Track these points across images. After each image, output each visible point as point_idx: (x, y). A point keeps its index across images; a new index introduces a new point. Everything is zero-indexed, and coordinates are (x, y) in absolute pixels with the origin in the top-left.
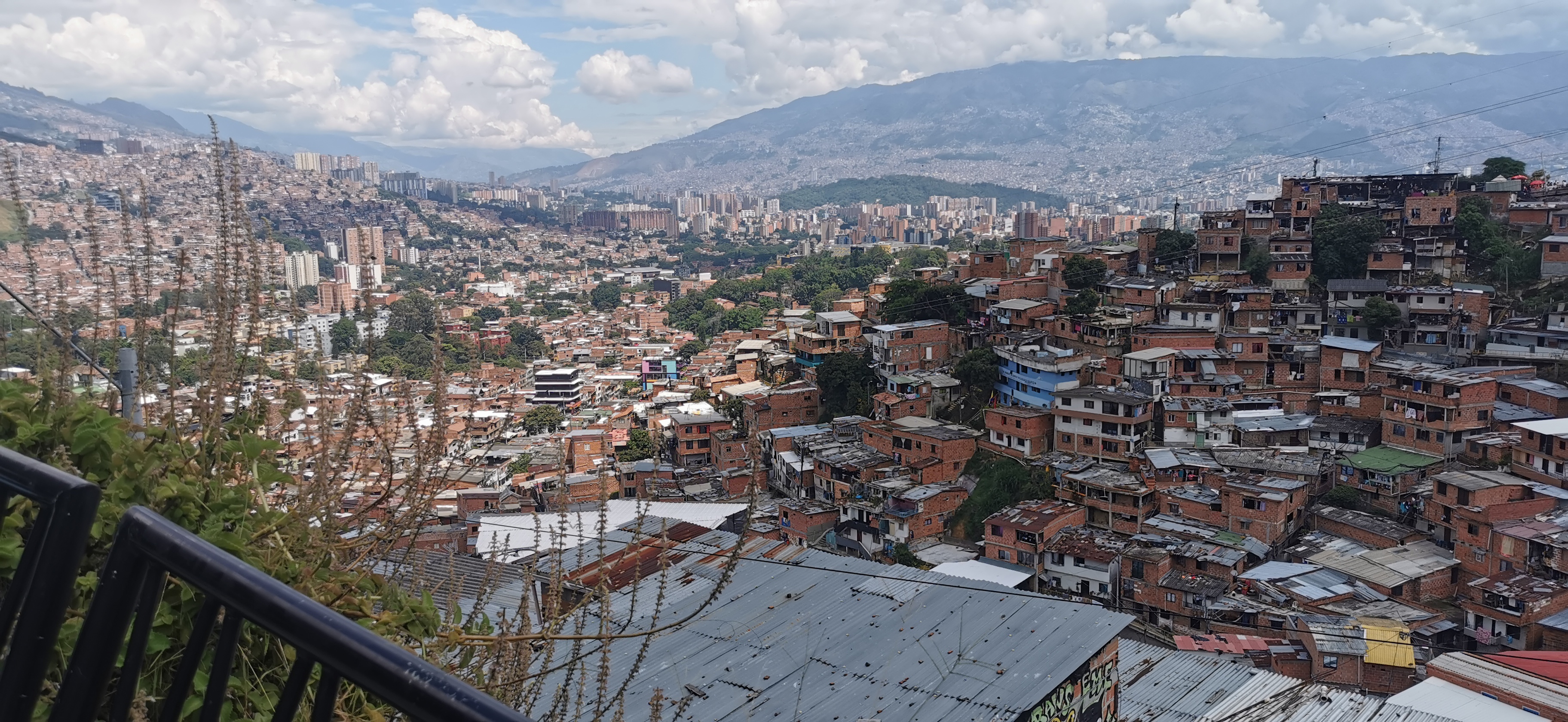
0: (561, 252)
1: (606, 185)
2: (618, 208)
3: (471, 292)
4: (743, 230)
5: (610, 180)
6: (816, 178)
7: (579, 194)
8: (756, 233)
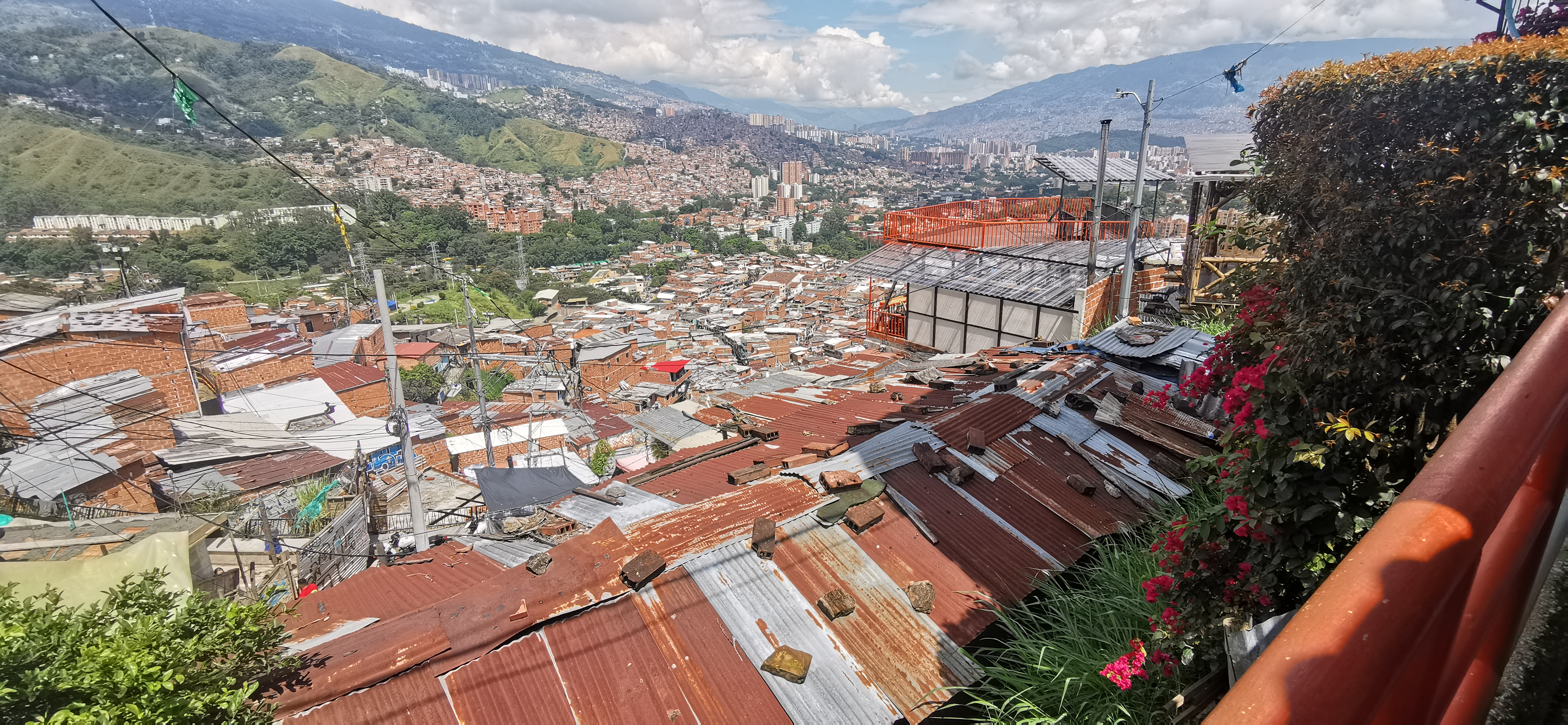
0: (900, 179)
1: (922, 133)
2: (931, 150)
3: (855, 205)
4: (1012, 166)
5: (925, 130)
6: (1060, 131)
7: (907, 139)
8: (1021, 168)
